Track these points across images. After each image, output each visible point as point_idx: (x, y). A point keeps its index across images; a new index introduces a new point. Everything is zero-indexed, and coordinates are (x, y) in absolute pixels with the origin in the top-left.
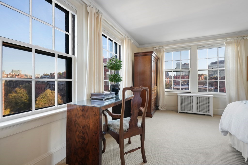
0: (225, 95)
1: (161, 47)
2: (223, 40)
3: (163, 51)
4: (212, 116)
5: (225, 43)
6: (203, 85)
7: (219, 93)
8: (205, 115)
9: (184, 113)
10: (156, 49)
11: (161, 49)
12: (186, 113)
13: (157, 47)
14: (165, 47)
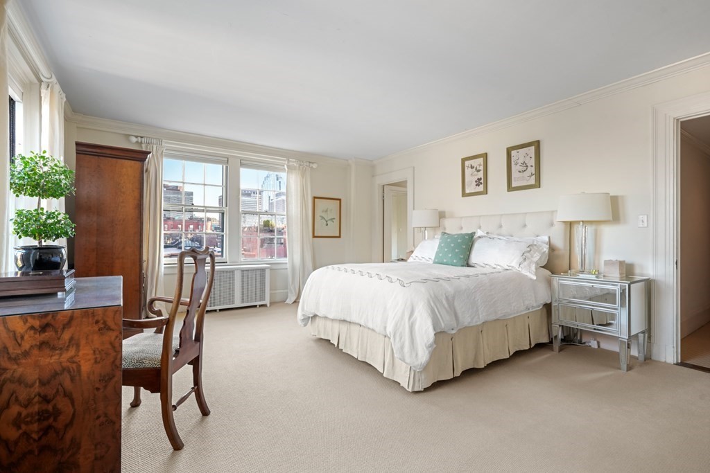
0: (286, 263)
1: (155, 141)
2: (284, 160)
3: (160, 152)
4: (268, 305)
5: (286, 167)
6: (214, 246)
7: (276, 259)
8: (256, 306)
9: (215, 311)
10: (137, 142)
11: (155, 146)
12: (221, 310)
13: (142, 137)
14: (167, 144)
